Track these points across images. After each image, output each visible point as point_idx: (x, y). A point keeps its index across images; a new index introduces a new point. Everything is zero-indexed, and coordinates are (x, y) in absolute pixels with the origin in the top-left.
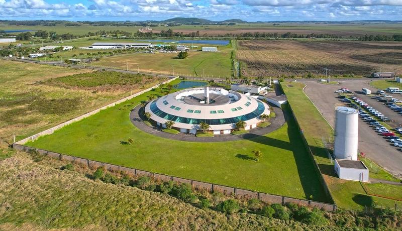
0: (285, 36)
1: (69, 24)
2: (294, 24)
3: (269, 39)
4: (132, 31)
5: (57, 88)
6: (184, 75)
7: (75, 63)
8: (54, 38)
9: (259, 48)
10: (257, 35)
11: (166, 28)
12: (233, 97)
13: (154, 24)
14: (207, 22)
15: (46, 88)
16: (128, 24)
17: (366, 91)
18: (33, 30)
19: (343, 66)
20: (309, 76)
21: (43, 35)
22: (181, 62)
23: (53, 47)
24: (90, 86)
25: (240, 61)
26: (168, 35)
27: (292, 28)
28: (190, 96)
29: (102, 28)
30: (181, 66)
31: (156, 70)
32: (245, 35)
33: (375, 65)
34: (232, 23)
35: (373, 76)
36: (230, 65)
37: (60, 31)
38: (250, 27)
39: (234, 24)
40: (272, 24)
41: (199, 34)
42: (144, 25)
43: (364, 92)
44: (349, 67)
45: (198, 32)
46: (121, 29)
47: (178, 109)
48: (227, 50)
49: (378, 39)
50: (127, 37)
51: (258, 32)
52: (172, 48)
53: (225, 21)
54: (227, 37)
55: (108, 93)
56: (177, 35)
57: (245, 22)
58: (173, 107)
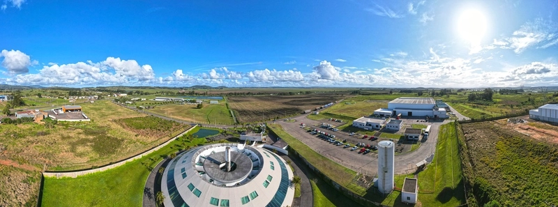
0: (248, 94)
1: (151, 88)
4: (176, 91)
6: (201, 123)
8: (142, 94)
9: (239, 101)
10: (235, 94)
11: (191, 91)
13: (186, 88)
14: (210, 88)
16: (175, 88)
18: (135, 90)
19: (281, 110)
21: (138, 92)
22: (199, 112)
23: (137, 99)
25: (233, 109)
26: (191, 94)
29: (162, 90)
30: (199, 114)
31: (184, 117)
32: (230, 94)
34: (222, 88)
36: (228, 113)
37: (145, 91)
42: (182, 89)
46: (170, 91)
48: (223, 102)
50: (173, 95)
52: (194, 102)
54: (221, 95)
56: (196, 94)
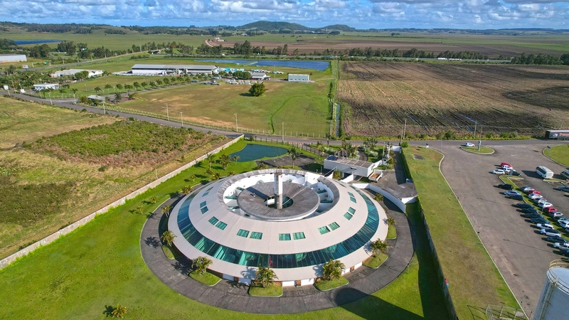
0: (408, 54)
1: (111, 31)
2: (419, 34)
3: (385, 60)
4: (194, 43)
5: (47, 159)
6: (253, 131)
7: (95, 102)
8: (83, 55)
9: (370, 77)
10: (368, 53)
11: (243, 38)
12: (325, 191)
13: (226, 31)
14: (301, 30)
15: (27, 159)
16: (191, 31)
17: (545, 173)
20: (448, 136)
21: (68, 48)
22: (254, 103)
23: (73, 72)
24: (101, 153)
25: (342, 101)
26: (243, 51)
27: (417, 40)
28: (250, 189)
29: (151, 39)
30: (254, 110)
32: (352, 52)
33: (544, 111)
34: (335, 30)
35: (547, 137)
36: (327, 110)
37: (93, 43)
38: (359, 39)
39: (338, 33)
40: (389, 34)
41: (286, 51)
42: (212, 32)
43: (540, 173)
44: (506, 115)
45: (286, 46)
46: (179, 40)
47: (223, 226)
48: (324, 80)
49: (539, 61)
50: (185, 53)
51: (370, 48)
52: (244, 76)
53: (325, 28)
54: (326, 55)
55: (123, 171)
56: (256, 51)
57: (353, 30)
58: (214, 221)
